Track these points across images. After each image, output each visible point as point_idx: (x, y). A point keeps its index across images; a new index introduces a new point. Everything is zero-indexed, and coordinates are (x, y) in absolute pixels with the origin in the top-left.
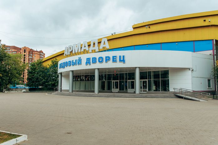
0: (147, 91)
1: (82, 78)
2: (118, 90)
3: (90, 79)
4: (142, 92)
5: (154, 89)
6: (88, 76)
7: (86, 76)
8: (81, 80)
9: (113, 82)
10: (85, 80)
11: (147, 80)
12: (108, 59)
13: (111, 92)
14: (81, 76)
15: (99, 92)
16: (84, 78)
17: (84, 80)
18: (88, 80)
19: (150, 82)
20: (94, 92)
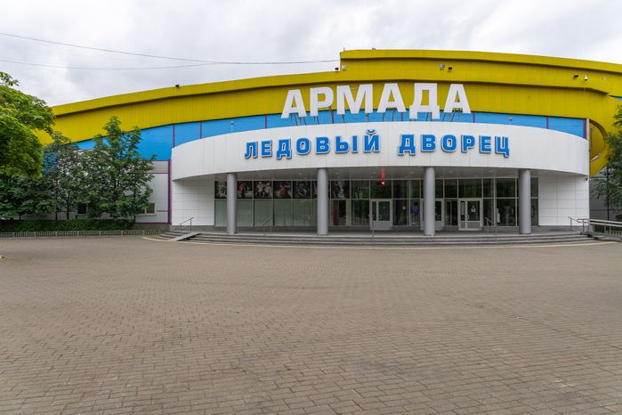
0: (481, 224)
1: (260, 190)
2: (389, 224)
3: (290, 193)
4: (466, 229)
5: (498, 221)
6: (284, 183)
7: (276, 185)
8: (257, 196)
9: (374, 204)
10: (275, 197)
11: (481, 200)
12: (468, 142)
13: (368, 231)
14: (256, 183)
15: (331, 230)
16: (269, 190)
17: (271, 195)
18: (287, 196)
19: (487, 205)
20: (314, 229)
